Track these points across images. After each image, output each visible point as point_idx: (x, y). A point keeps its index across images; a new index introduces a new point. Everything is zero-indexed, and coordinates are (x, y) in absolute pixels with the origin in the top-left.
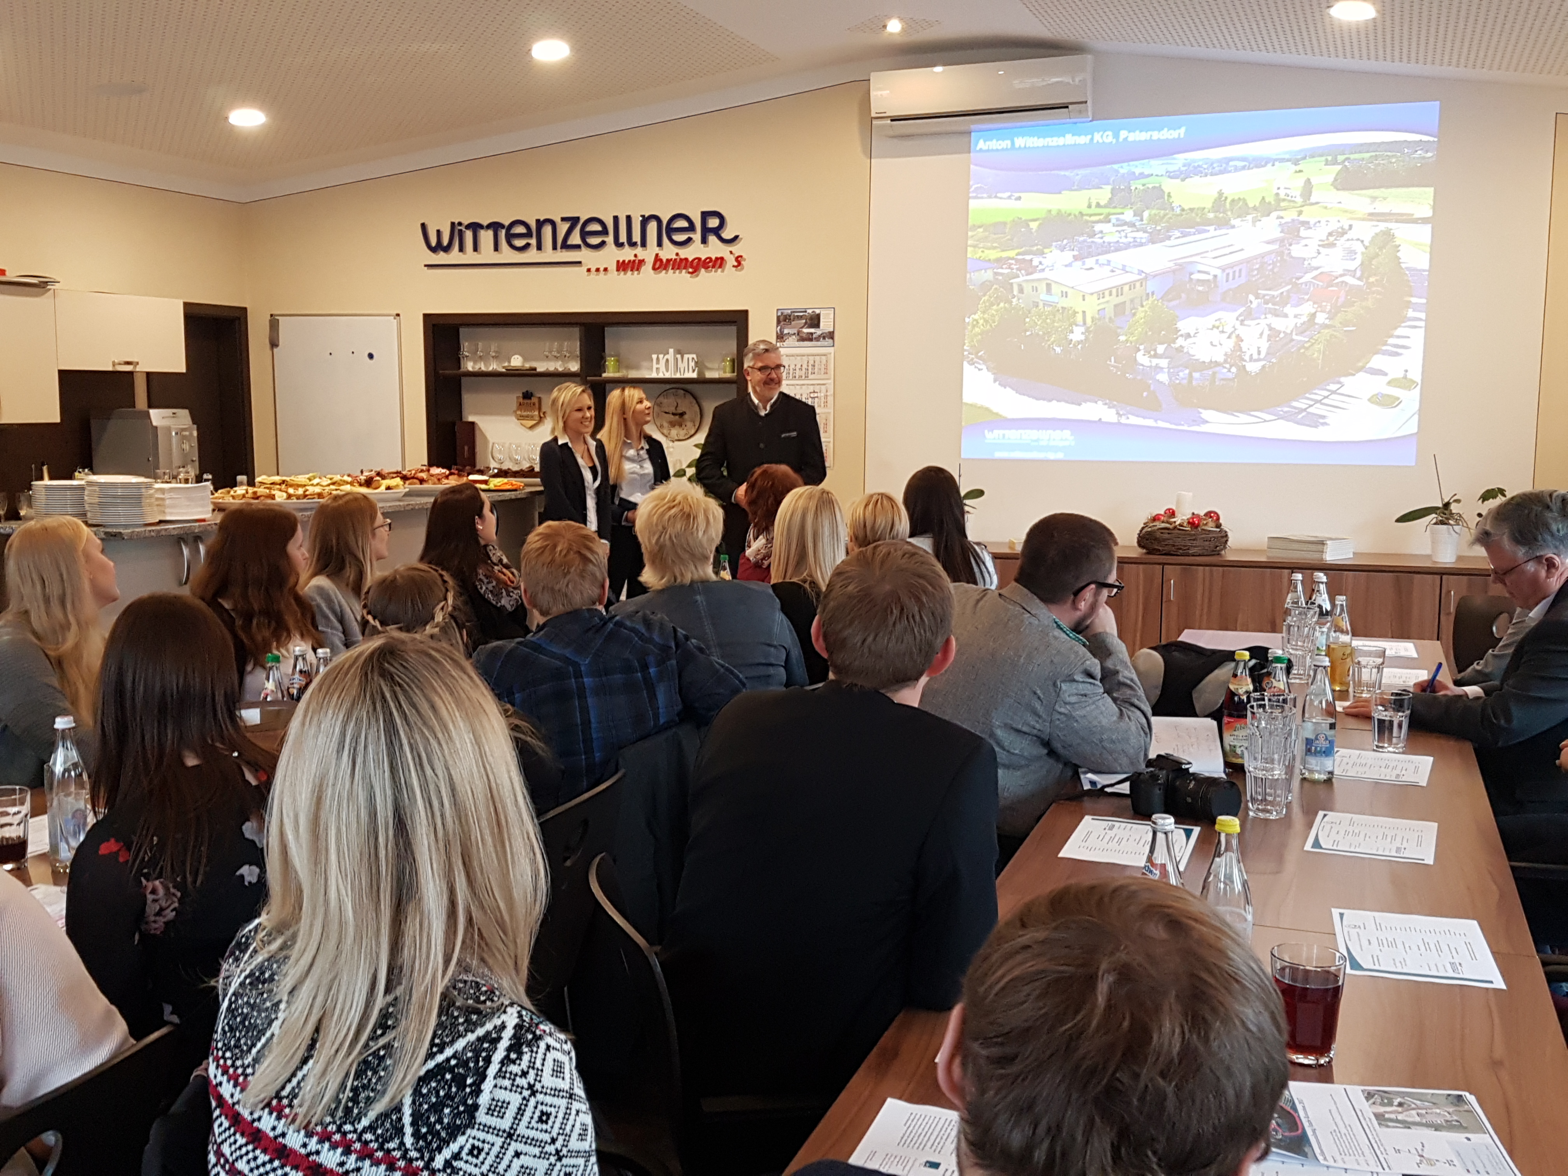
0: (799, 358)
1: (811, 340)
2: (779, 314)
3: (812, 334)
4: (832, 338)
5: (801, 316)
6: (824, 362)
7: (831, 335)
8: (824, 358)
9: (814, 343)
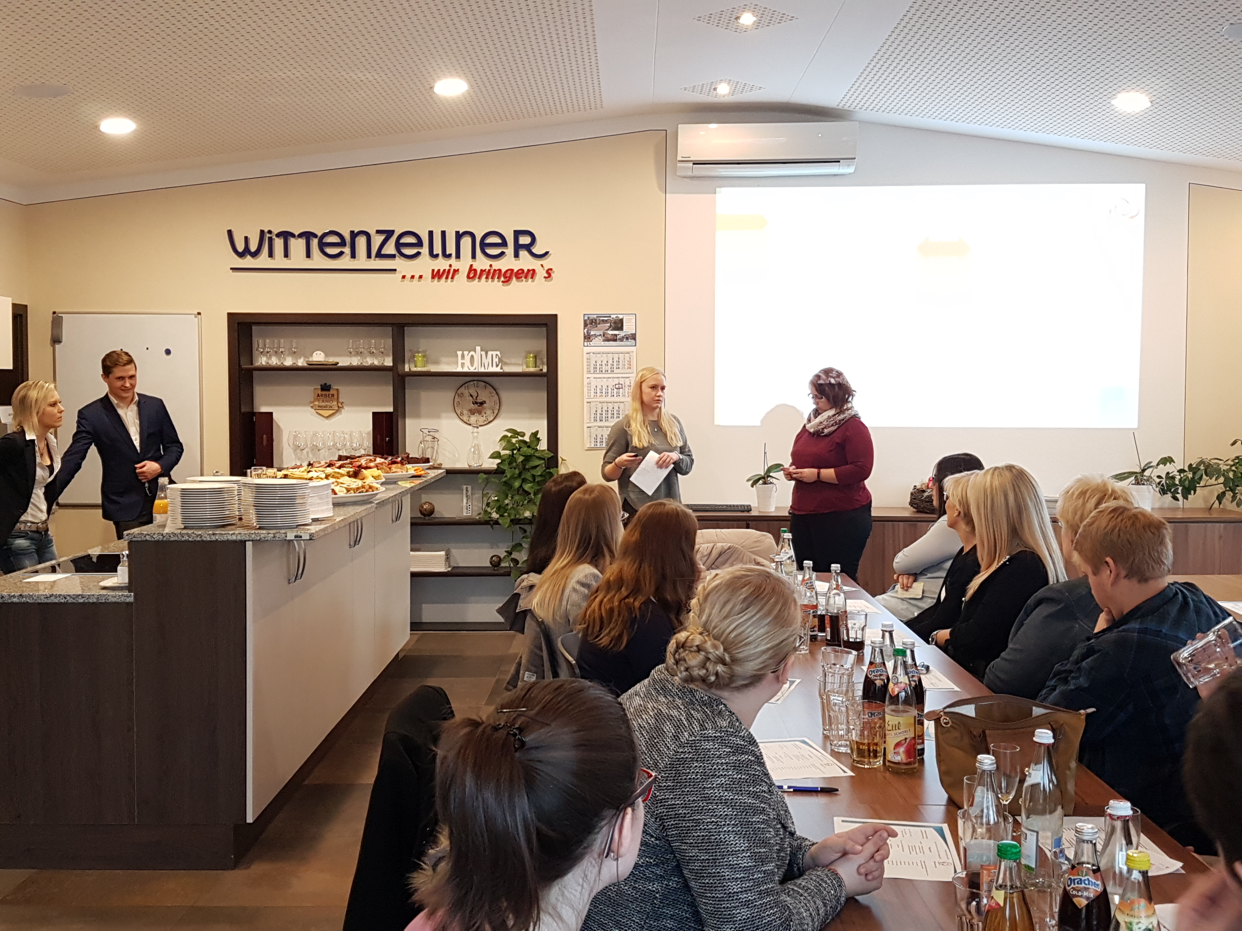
0: (604, 355)
1: (615, 340)
2: (586, 319)
3: (616, 335)
4: (635, 339)
5: (606, 320)
6: (627, 359)
7: (633, 337)
8: (627, 355)
9: (618, 343)
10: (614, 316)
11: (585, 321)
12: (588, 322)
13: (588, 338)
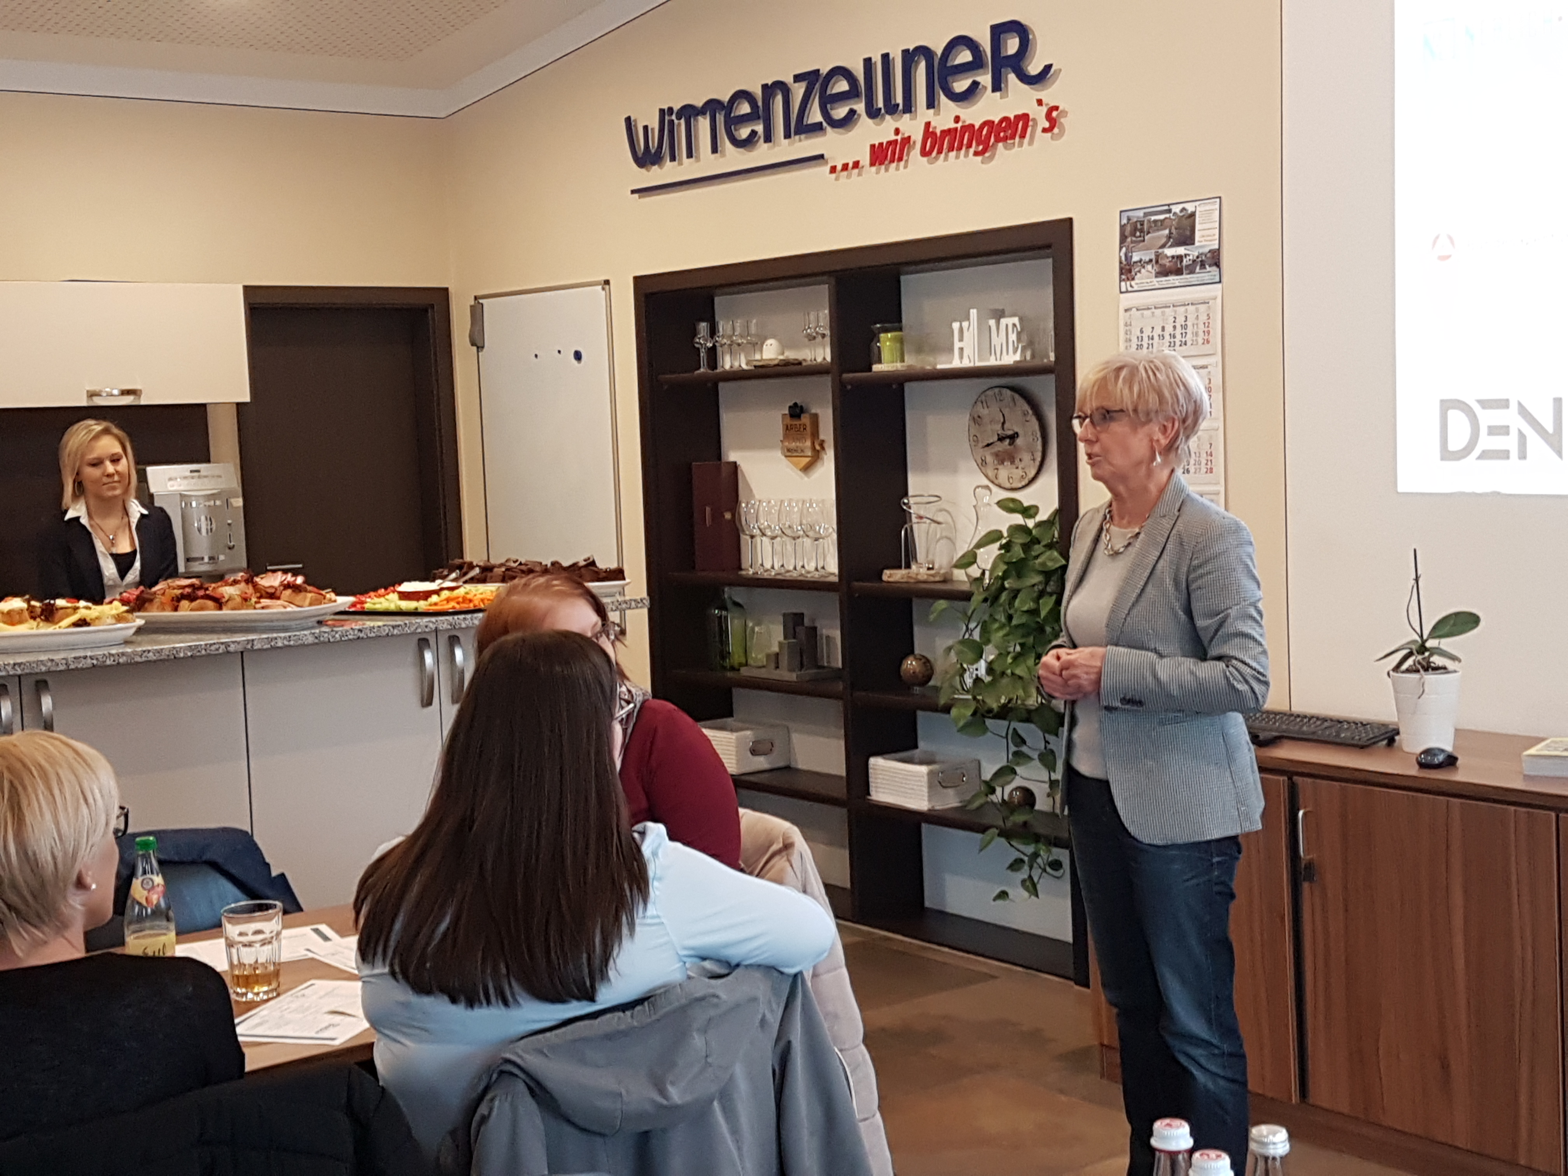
0: (1158, 312)
1: (1179, 272)
2: (1124, 221)
3: (1180, 258)
4: (1217, 264)
5: (1162, 221)
6: (1202, 318)
7: (1214, 259)
8: (1202, 308)
9: (1185, 278)
10: (1176, 209)
11: (1122, 228)
12: (1128, 229)
13: (1127, 270)
